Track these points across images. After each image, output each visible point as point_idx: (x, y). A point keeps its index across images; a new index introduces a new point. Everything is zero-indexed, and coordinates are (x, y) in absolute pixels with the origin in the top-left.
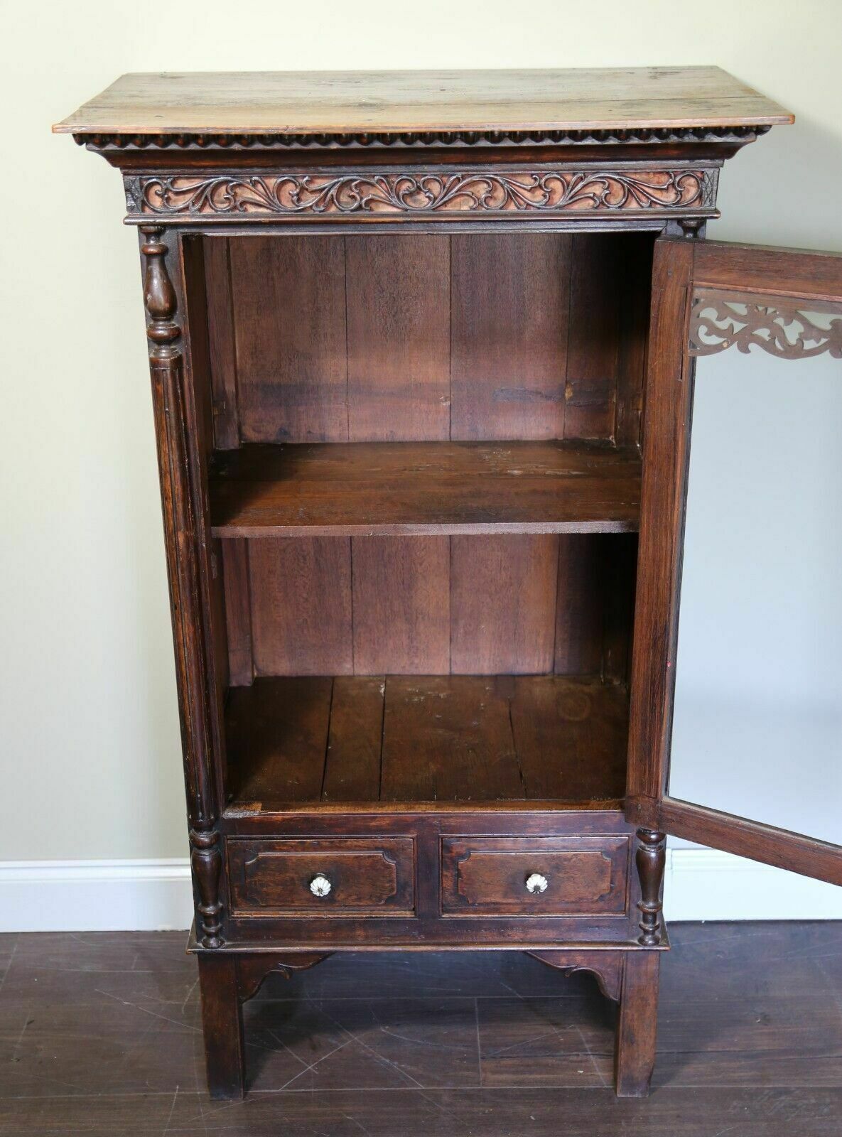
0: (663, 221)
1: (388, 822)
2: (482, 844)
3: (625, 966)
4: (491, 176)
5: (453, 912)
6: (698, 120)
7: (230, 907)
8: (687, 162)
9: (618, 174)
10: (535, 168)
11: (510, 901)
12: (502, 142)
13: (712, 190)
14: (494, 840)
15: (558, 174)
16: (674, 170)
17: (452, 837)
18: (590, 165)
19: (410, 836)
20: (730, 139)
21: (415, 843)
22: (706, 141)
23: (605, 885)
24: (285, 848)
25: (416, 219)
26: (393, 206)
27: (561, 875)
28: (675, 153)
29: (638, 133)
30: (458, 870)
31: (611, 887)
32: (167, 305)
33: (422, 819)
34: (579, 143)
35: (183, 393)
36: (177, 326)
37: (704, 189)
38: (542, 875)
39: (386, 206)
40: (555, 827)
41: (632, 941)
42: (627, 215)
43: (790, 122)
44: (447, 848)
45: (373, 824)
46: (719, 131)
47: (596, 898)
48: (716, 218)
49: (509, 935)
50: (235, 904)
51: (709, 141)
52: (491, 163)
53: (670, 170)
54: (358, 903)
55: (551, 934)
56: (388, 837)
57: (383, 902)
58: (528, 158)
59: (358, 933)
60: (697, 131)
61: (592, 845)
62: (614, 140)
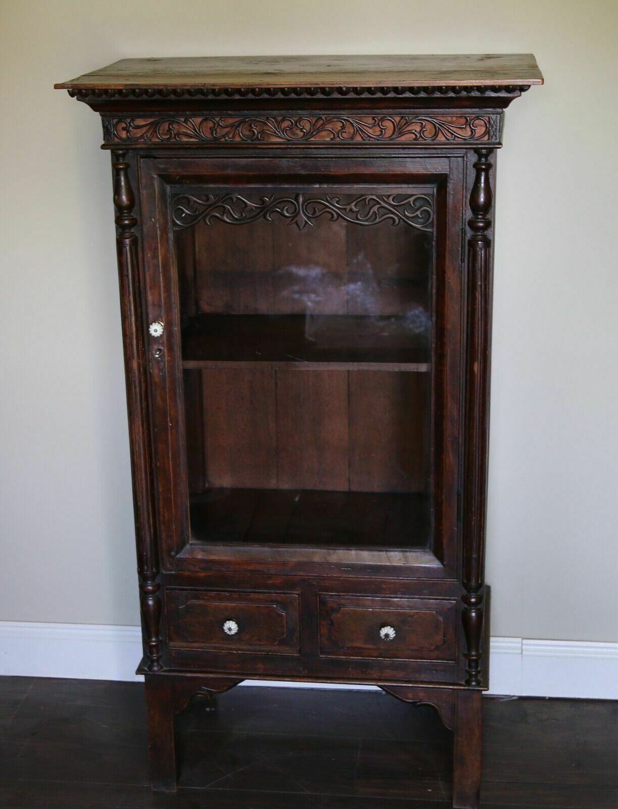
0: (464, 150)
1: (280, 581)
2: (349, 601)
3: (456, 703)
4: (345, 118)
5: (329, 653)
6: (477, 81)
7: (167, 641)
8: (477, 110)
9: (431, 117)
10: (373, 113)
11: (370, 646)
12: (349, 95)
13: (496, 129)
14: (357, 599)
15: (390, 117)
16: (469, 115)
17: (326, 595)
18: (411, 112)
19: (296, 592)
20: (503, 94)
21: (300, 598)
22: (486, 95)
23: (439, 638)
24: (206, 598)
25: (294, 146)
26: (279, 137)
27: (406, 628)
28: (468, 103)
29: (439, 89)
30: (331, 621)
31: (444, 640)
32: (128, 203)
33: (304, 580)
34: (401, 96)
35: (138, 263)
36: (135, 217)
37: (490, 128)
38: (392, 627)
39: (275, 137)
40: (402, 590)
41: (460, 682)
42: (438, 145)
43: (540, 83)
44: (323, 603)
45: (270, 582)
46: (494, 89)
47: (433, 647)
48: (500, 148)
49: (370, 674)
50: (171, 639)
51: (488, 96)
52: (344, 109)
53: (467, 115)
54: (259, 643)
55: (400, 674)
56: (280, 593)
57: (276, 643)
58: (368, 106)
59: (259, 666)
60: (479, 89)
61: (430, 606)
62: (424, 94)
